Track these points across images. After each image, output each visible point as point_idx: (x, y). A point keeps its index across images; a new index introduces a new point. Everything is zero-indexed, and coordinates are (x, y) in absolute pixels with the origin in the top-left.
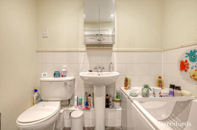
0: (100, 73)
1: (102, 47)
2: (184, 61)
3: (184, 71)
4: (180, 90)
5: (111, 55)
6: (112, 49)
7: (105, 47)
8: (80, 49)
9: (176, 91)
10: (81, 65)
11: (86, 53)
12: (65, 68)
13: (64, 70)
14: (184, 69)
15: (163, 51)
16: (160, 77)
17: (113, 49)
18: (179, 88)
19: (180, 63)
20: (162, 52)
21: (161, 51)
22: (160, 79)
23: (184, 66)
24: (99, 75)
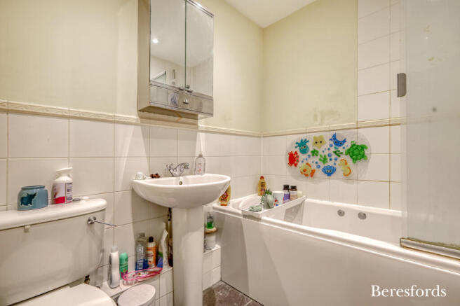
0: (182, 178)
1: (177, 118)
2: (294, 153)
3: (293, 165)
4: (296, 190)
5: (194, 139)
6: (196, 124)
7: (183, 119)
8: (121, 116)
9: (292, 193)
10: (124, 161)
11: (139, 128)
12: (67, 173)
13: (65, 179)
14: (293, 163)
15: (264, 137)
16: (262, 178)
17: (200, 125)
18: (294, 188)
19: (288, 156)
20: (262, 138)
21: (260, 137)
22: (262, 181)
23: (293, 159)
24: (181, 183)
